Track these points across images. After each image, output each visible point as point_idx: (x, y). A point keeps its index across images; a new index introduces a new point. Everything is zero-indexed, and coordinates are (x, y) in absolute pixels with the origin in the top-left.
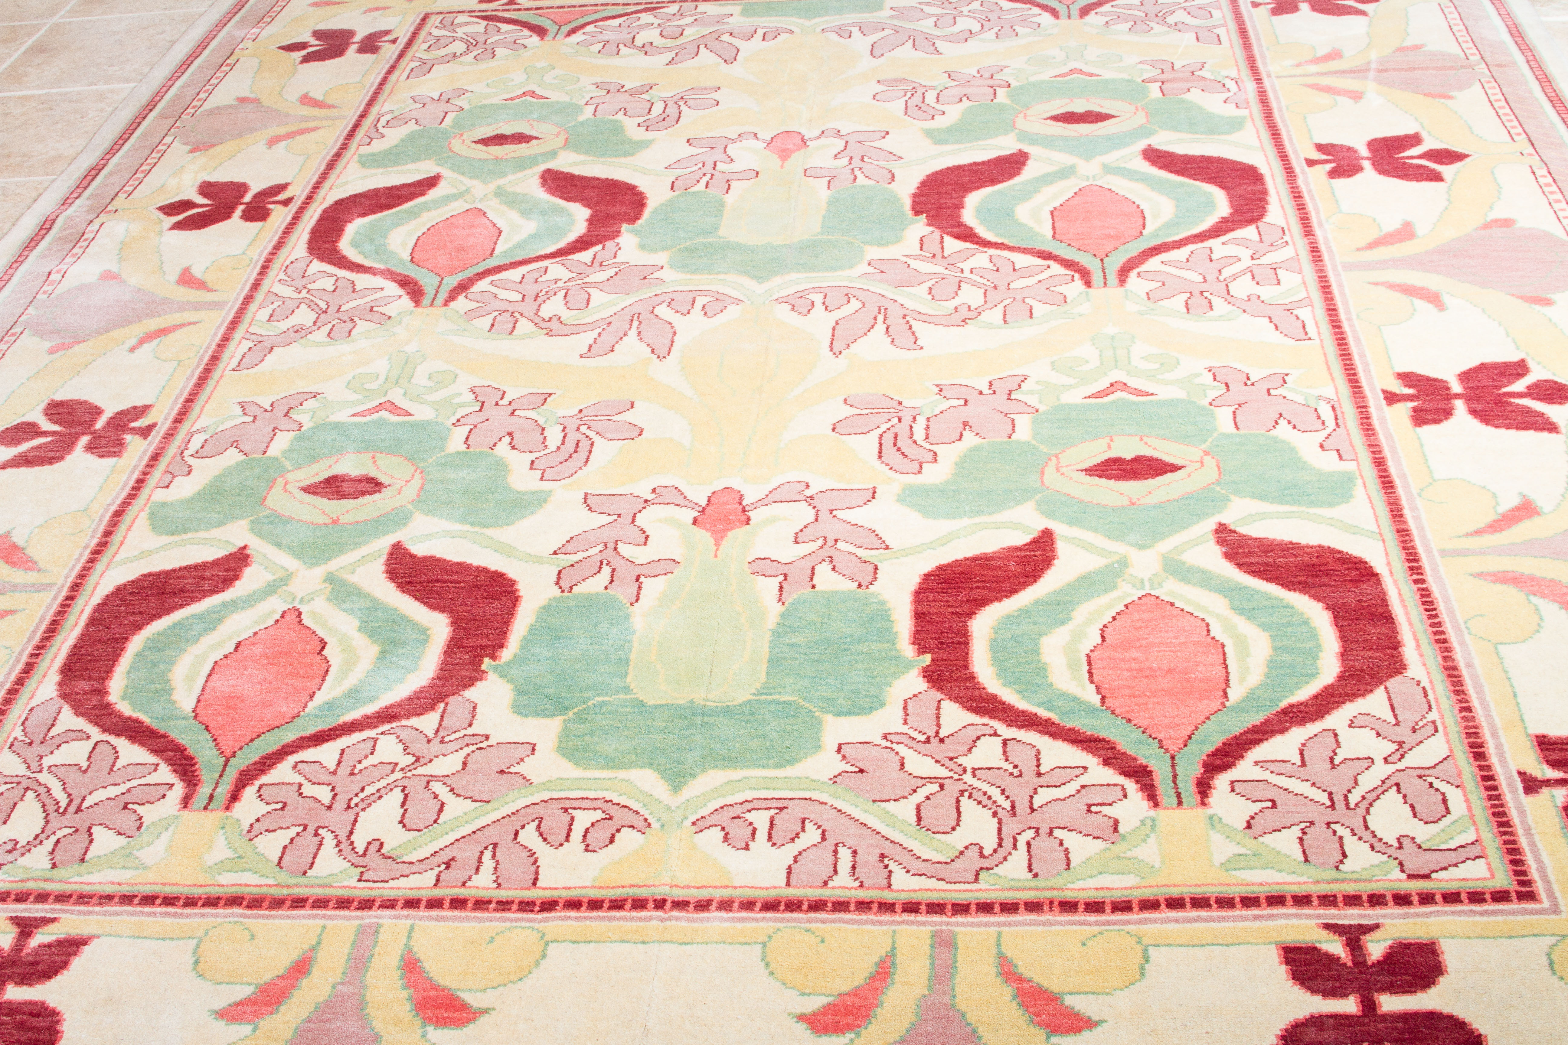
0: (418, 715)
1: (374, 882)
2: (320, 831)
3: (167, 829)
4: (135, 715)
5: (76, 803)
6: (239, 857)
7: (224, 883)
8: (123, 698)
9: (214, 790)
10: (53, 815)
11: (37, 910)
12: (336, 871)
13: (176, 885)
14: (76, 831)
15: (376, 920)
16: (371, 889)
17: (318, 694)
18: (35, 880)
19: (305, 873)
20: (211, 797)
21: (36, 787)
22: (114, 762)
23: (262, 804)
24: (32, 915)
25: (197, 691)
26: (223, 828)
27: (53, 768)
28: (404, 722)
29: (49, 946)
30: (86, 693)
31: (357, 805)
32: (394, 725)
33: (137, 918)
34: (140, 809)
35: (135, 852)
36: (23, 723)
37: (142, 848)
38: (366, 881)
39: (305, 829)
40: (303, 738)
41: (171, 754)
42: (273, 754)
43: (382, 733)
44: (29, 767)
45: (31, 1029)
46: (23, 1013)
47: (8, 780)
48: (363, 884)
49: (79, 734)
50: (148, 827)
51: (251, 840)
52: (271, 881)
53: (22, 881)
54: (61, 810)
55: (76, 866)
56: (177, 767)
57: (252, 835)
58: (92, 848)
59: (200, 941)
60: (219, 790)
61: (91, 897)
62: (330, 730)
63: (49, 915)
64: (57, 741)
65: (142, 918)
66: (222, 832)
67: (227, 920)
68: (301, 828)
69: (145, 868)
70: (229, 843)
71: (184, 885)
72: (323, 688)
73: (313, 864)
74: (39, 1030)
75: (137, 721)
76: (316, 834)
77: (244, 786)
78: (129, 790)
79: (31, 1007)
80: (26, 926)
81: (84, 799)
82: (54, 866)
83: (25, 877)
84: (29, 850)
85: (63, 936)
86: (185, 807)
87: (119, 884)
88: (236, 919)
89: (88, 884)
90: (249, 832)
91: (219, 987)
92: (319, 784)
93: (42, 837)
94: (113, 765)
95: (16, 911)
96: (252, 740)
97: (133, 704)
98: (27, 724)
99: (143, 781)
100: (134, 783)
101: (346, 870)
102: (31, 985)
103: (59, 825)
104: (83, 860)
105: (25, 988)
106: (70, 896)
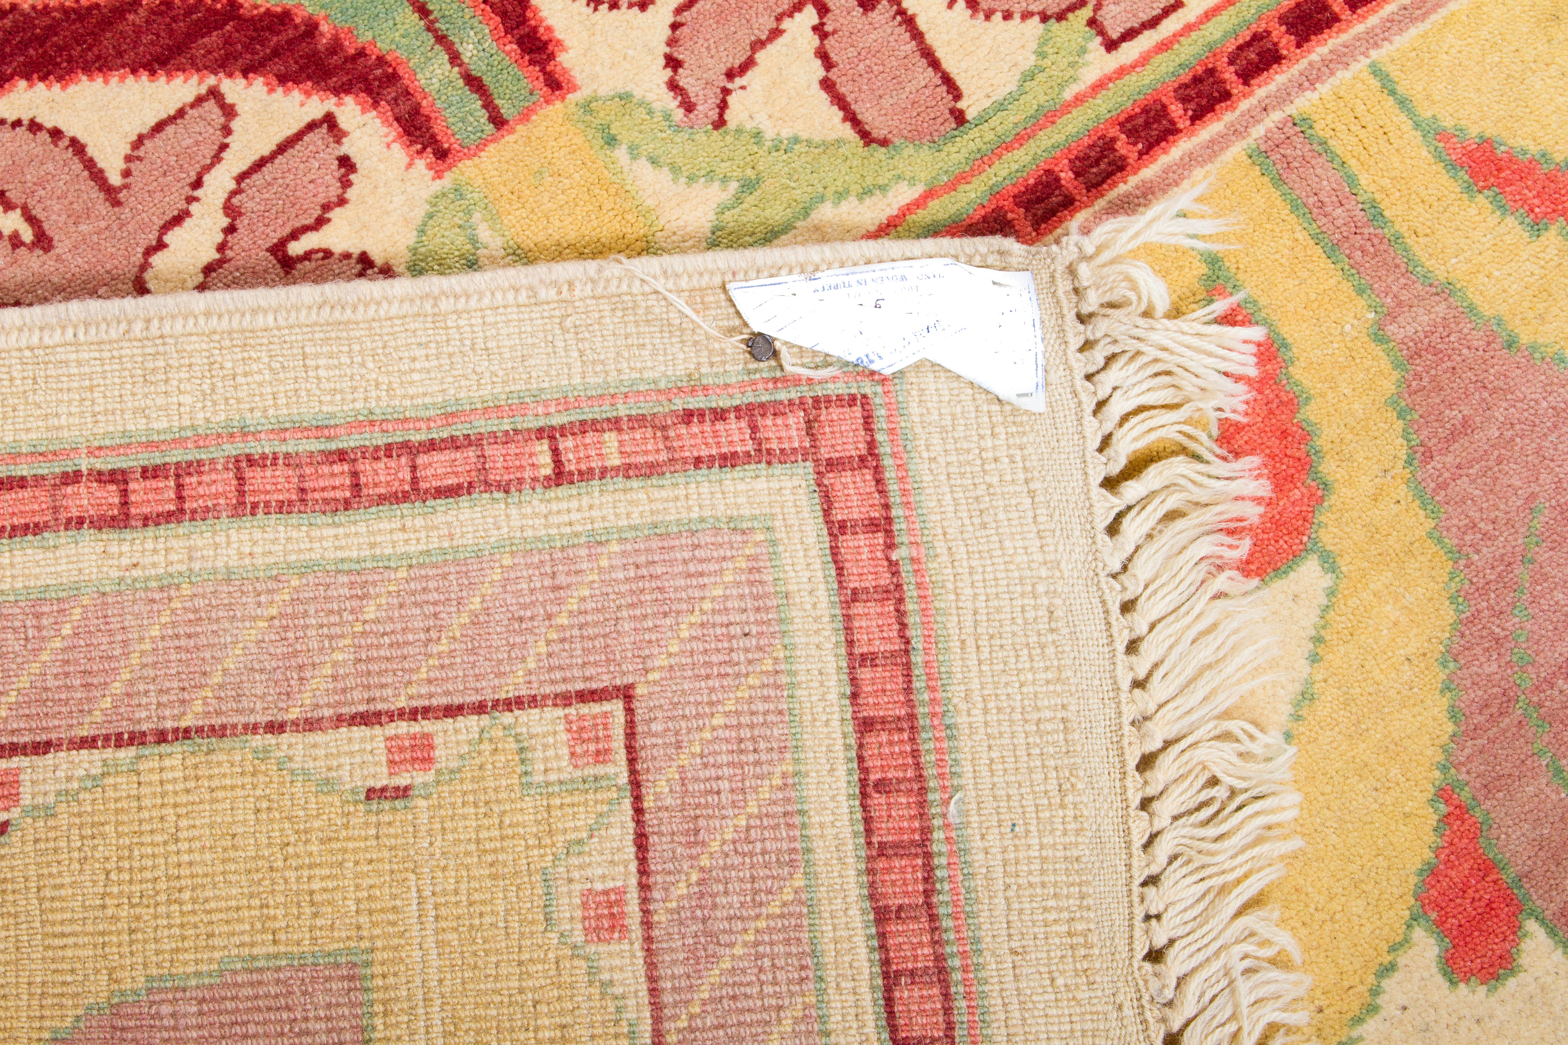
1: (1153, 23)
6: (747, 185)
9: (455, 58)
12: (1029, 61)
15: (1276, 116)
16: (1164, 46)
19: (959, 117)
20: (474, 83)
22: (90, 165)
23: (628, 16)
26: (611, 141)
34: (335, 237)
38: (1130, 34)
39: (823, 10)
41: (213, 39)
48: (1130, 51)
51: (720, 123)
52: (904, 193)
56: (279, 67)
57: (706, 108)
60: (467, 51)
66: (621, 154)
68: (810, 15)
70: (675, 169)
73: (948, 81)
78: (231, 210)
86: (442, 154)
90: (689, 107)
94: (97, 175)
99: (234, 162)
100: (219, 183)
101: (1044, 41)
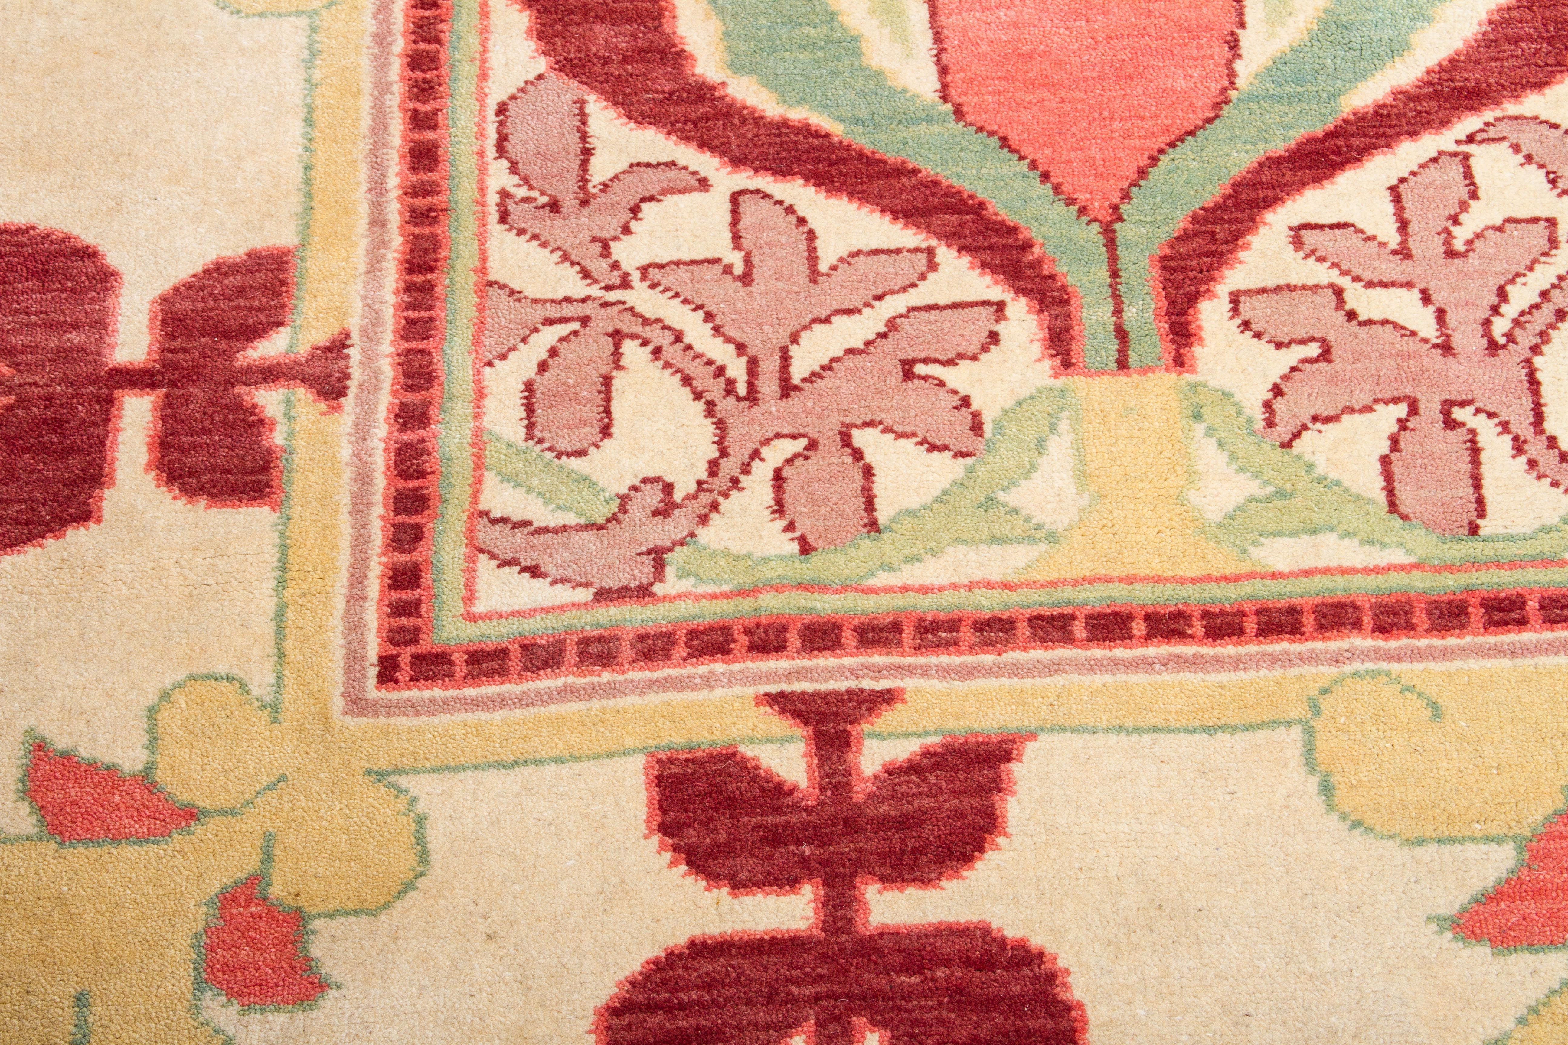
0: (1540, 85)
2: (1458, 414)
3: (1053, 428)
4: (797, 114)
5: (770, 366)
6: (1281, 494)
7: (1282, 566)
8: (737, 68)
9: (1118, 311)
10: (726, 406)
11: (830, 674)
12: (1553, 520)
13: (1158, 579)
14: (813, 445)
17: (1246, 38)
18: (778, 589)
19: (1474, 530)
20: (1120, 333)
21: (637, 329)
22: (811, 249)
23: (1263, 348)
24: (822, 687)
25: (925, 40)
26: (1196, 415)
27: (655, 274)
28: (1511, 108)
29: (912, 768)
30: (626, 60)
31: (1510, 337)
32: (1489, 115)
33: (1108, 678)
34: (954, 377)
35: (1001, 496)
36: (501, 150)
37: (1013, 483)
39: (1414, 410)
40: (1273, 162)
42: (1217, 207)
43: (1470, 139)
44: (586, 274)
45: (990, 1004)
46: (946, 962)
47: (552, 312)
49: (673, 174)
50: (999, 428)
51: (1287, 445)
52: (1398, 556)
53: (741, 593)
54: (742, 389)
55: (866, 544)
56: (987, 257)
57: (1283, 431)
58: (879, 486)
59: (1309, 732)
60: (1130, 311)
61: (953, 625)
62: (1331, 135)
63: (868, 684)
64: (623, 196)
65: (1121, 677)
66: (1199, 428)
67: (1348, 669)
68: (1401, 410)
69: (1052, 538)
70: (1233, 457)
71: (1182, 581)
72: (1249, 18)
73: (1480, 502)
74: (1015, 1006)
75: (807, 131)
76: (1451, 424)
77: (1192, 299)
78: (892, 324)
79: (960, 944)
80: (823, 719)
81: (785, 358)
82: (806, 547)
83: (745, 581)
84: (714, 506)
85: (935, 740)
86: (1067, 364)
87: (1007, 586)
88: (1369, 665)
89: (924, 590)
90: (1269, 423)
91: (1419, 851)
92: (1384, 285)
93: (729, 467)
94: (813, 259)
95: (772, 677)
96: (1142, 173)
97: (771, 83)
98: (514, 148)
99: (914, 298)
100: (895, 305)
102: (924, 882)
103: (758, 434)
104: (873, 526)
105: (913, 892)
106: (896, 627)
